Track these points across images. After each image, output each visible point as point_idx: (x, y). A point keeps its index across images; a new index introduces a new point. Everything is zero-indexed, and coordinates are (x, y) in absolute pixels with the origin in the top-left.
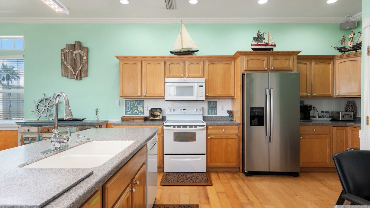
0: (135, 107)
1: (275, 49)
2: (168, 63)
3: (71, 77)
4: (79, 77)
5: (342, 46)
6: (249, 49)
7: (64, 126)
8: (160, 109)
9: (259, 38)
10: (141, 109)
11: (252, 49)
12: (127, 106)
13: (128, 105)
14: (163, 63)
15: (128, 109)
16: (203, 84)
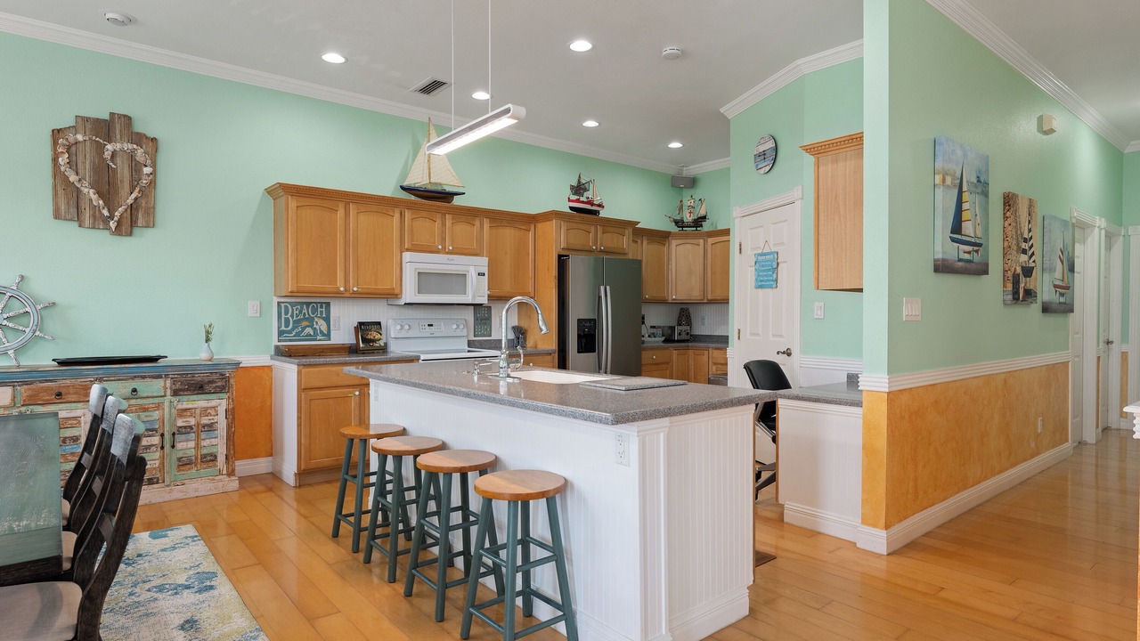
0: (305, 319)
1: (603, 214)
2: (408, 215)
3: (94, 223)
4: (126, 226)
5: (678, 218)
6: (564, 207)
7: (119, 380)
8: (379, 323)
9: (579, 189)
10: (322, 325)
11: (571, 208)
12: (283, 316)
13: (286, 313)
14: (397, 216)
15: (287, 326)
16: (485, 270)
